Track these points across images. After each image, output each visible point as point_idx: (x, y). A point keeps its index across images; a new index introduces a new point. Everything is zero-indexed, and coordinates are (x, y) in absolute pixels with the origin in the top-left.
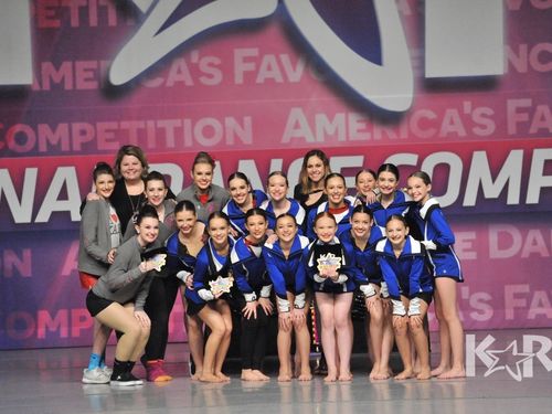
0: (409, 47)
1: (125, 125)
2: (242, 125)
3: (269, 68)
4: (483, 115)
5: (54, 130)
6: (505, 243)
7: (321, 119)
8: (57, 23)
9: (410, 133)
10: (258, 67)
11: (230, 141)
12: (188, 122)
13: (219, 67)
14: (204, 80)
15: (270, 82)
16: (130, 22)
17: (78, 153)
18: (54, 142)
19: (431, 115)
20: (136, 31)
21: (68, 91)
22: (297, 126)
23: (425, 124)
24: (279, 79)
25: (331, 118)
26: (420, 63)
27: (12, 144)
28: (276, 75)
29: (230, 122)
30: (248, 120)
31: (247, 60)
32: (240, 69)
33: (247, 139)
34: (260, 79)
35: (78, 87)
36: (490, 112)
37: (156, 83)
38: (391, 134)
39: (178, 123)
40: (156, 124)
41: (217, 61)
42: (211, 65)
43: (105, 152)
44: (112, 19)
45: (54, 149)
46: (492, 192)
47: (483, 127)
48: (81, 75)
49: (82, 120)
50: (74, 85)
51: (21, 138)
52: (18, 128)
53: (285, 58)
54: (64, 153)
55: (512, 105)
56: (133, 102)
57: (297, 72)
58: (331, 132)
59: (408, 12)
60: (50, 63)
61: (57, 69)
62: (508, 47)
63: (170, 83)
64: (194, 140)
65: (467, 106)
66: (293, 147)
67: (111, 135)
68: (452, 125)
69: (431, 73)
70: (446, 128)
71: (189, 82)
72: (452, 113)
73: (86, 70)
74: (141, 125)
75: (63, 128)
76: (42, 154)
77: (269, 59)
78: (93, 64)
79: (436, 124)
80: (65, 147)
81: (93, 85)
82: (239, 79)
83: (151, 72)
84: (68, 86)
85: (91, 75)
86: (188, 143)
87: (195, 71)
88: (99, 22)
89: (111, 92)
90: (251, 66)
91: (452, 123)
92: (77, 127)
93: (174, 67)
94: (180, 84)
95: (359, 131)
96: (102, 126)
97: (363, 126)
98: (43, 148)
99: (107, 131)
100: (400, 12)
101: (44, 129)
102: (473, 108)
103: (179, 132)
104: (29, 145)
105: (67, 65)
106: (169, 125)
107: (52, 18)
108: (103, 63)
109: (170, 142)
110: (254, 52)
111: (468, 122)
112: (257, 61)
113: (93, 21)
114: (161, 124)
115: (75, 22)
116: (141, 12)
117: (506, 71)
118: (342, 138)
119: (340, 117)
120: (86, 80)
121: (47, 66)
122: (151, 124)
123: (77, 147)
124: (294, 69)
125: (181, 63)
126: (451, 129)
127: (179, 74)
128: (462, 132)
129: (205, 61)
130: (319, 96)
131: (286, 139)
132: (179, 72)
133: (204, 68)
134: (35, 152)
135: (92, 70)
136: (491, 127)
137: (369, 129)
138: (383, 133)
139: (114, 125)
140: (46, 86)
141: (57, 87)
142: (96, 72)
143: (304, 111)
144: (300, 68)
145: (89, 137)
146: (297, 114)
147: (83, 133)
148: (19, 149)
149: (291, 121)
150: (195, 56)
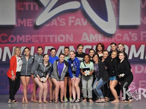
0: (115, 17)
1: (39, 36)
2: (70, 37)
3: (78, 22)
4: (134, 35)
5: (21, 37)
6: (139, 69)
7: (91, 35)
8: (22, 9)
9: (115, 40)
10: (75, 22)
11: (67, 41)
12: (56, 36)
13: (65, 21)
14: (61, 25)
15: (78, 25)
16: (42, 9)
17: (27, 43)
18: (21, 40)
19: (120, 35)
20: (43, 12)
21: (25, 27)
22: (85, 37)
23: (119, 37)
24: (81, 25)
25: (94, 35)
26: (118, 21)
27: (10, 40)
28: (80, 23)
29: (67, 36)
30: (72, 35)
31: (72, 19)
32: (70, 22)
33: (72, 40)
34: (75, 25)
35: (27, 26)
36: (136, 34)
37: (48, 25)
38: (110, 40)
39: (53, 36)
40: (48, 36)
41: (64, 20)
42: (62, 21)
43: (34, 43)
44: (37, 8)
45: (21, 42)
46: (136, 56)
47: (134, 38)
48: (28, 22)
49: (28, 34)
50: (26, 25)
51: (12, 39)
52: (11, 36)
53: (82, 19)
54: (23, 43)
55: (142, 33)
56: (42, 30)
57: (85, 23)
58: (94, 39)
59: (115, 8)
60: (20, 19)
61: (22, 21)
62: (141, 18)
63: (52, 25)
64: (58, 40)
65: (130, 33)
66: (84, 43)
67: (36, 39)
68: (126, 38)
69: (121, 24)
70: (124, 38)
71: (57, 25)
72: (126, 35)
73: (29, 21)
74: (44, 36)
75: (23, 36)
76: (18, 43)
77: (78, 19)
78: (31, 20)
79: (122, 37)
80: (24, 41)
81: (31, 25)
82: (70, 24)
83: (47, 22)
84: (25, 25)
85: (31, 23)
86: (56, 41)
87: (58, 22)
88: (33, 9)
89: (36, 27)
90: (73, 21)
91: (126, 37)
92: (27, 36)
93: (53, 21)
94: (54, 25)
95: (101, 39)
96: (33, 36)
97: (102, 37)
98: (18, 41)
99: (35, 37)
100: (113, 8)
101: (18, 36)
102: (132, 33)
103: (54, 38)
104: (14, 41)
105: (25, 20)
106: (51, 36)
107: (21, 8)
108: (34, 20)
109: (51, 41)
110: (74, 17)
111: (130, 37)
112: (75, 20)
113: (32, 8)
114: (49, 36)
115: (27, 9)
116: (44, 6)
117: (141, 24)
118: (97, 40)
119: (96, 35)
120: (30, 24)
121: (19, 20)
122: (46, 36)
123: (27, 41)
124: (85, 22)
125: (55, 20)
126: (126, 39)
127: (54, 23)
128: (129, 40)
129: (61, 20)
130: (91, 29)
131: (82, 41)
132: (54, 22)
133: (61, 21)
134: (16, 42)
135: (31, 21)
136: (136, 39)
137: (104, 38)
138: (108, 39)
139: (37, 36)
140: (19, 25)
141: (22, 26)
142: (32, 22)
143: (87, 33)
144: (86, 22)
145: (30, 39)
146: (85, 34)
147: (28, 38)
148: (11, 42)
149: (83, 36)
150: (58, 18)
